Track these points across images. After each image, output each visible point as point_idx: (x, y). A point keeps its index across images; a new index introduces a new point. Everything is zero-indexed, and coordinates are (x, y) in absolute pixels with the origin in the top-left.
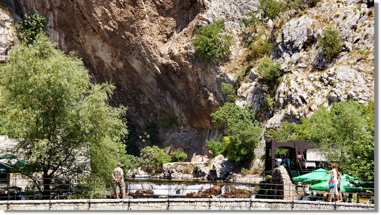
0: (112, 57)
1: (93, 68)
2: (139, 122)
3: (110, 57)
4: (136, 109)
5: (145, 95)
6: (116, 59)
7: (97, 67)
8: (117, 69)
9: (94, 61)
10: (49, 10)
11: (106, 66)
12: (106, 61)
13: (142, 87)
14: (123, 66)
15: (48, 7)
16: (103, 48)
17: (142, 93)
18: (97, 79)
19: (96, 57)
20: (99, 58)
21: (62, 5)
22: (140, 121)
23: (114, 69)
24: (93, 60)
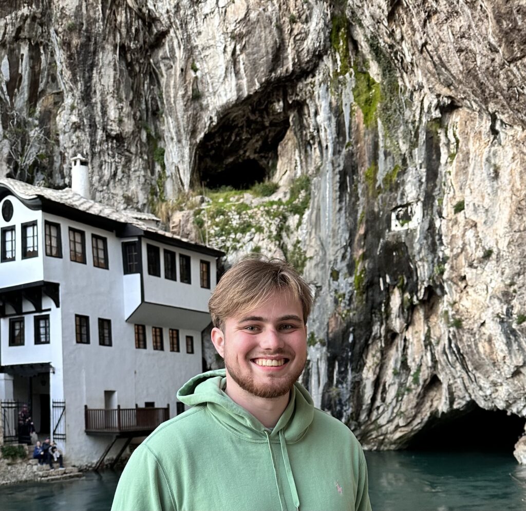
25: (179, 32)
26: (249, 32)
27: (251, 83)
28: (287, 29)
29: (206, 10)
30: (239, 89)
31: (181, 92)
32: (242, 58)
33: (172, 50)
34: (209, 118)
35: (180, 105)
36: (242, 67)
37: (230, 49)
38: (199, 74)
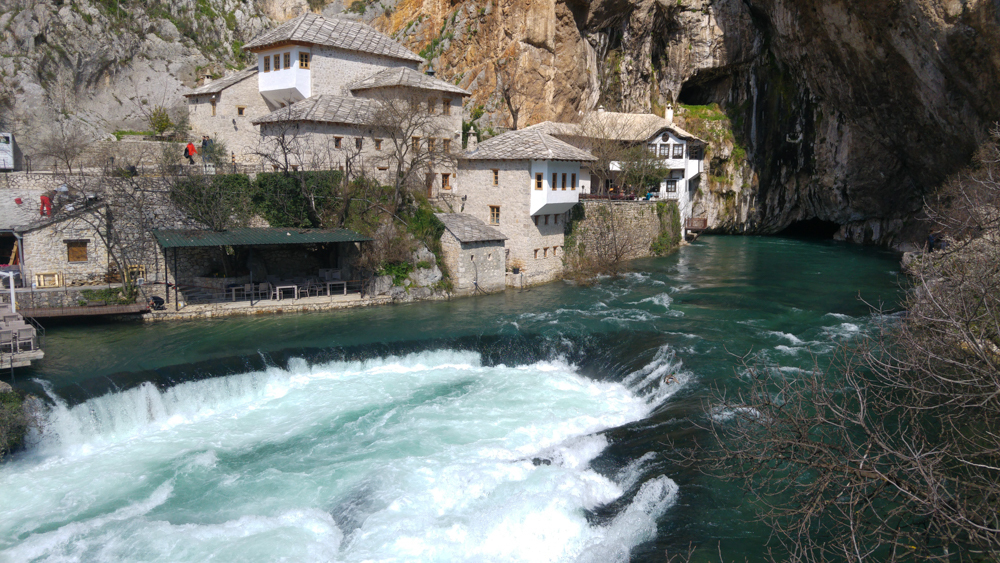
0: (866, 39)
1: (843, 65)
3: (862, 40)
4: (919, 136)
5: (924, 108)
6: (871, 43)
7: (849, 62)
8: (878, 62)
9: (843, 52)
11: (860, 57)
12: (858, 49)
13: (918, 91)
14: (885, 55)
16: (851, 25)
17: (920, 104)
18: (852, 84)
19: (845, 45)
20: (848, 44)
22: (926, 157)
23: (872, 62)
24: (841, 50)
25: (687, 33)
26: (724, 41)
27: (722, 62)
28: (743, 44)
29: (703, 25)
30: (714, 63)
31: (683, 59)
32: (718, 51)
33: (680, 38)
34: (694, 72)
35: (682, 65)
36: (718, 55)
37: (713, 46)
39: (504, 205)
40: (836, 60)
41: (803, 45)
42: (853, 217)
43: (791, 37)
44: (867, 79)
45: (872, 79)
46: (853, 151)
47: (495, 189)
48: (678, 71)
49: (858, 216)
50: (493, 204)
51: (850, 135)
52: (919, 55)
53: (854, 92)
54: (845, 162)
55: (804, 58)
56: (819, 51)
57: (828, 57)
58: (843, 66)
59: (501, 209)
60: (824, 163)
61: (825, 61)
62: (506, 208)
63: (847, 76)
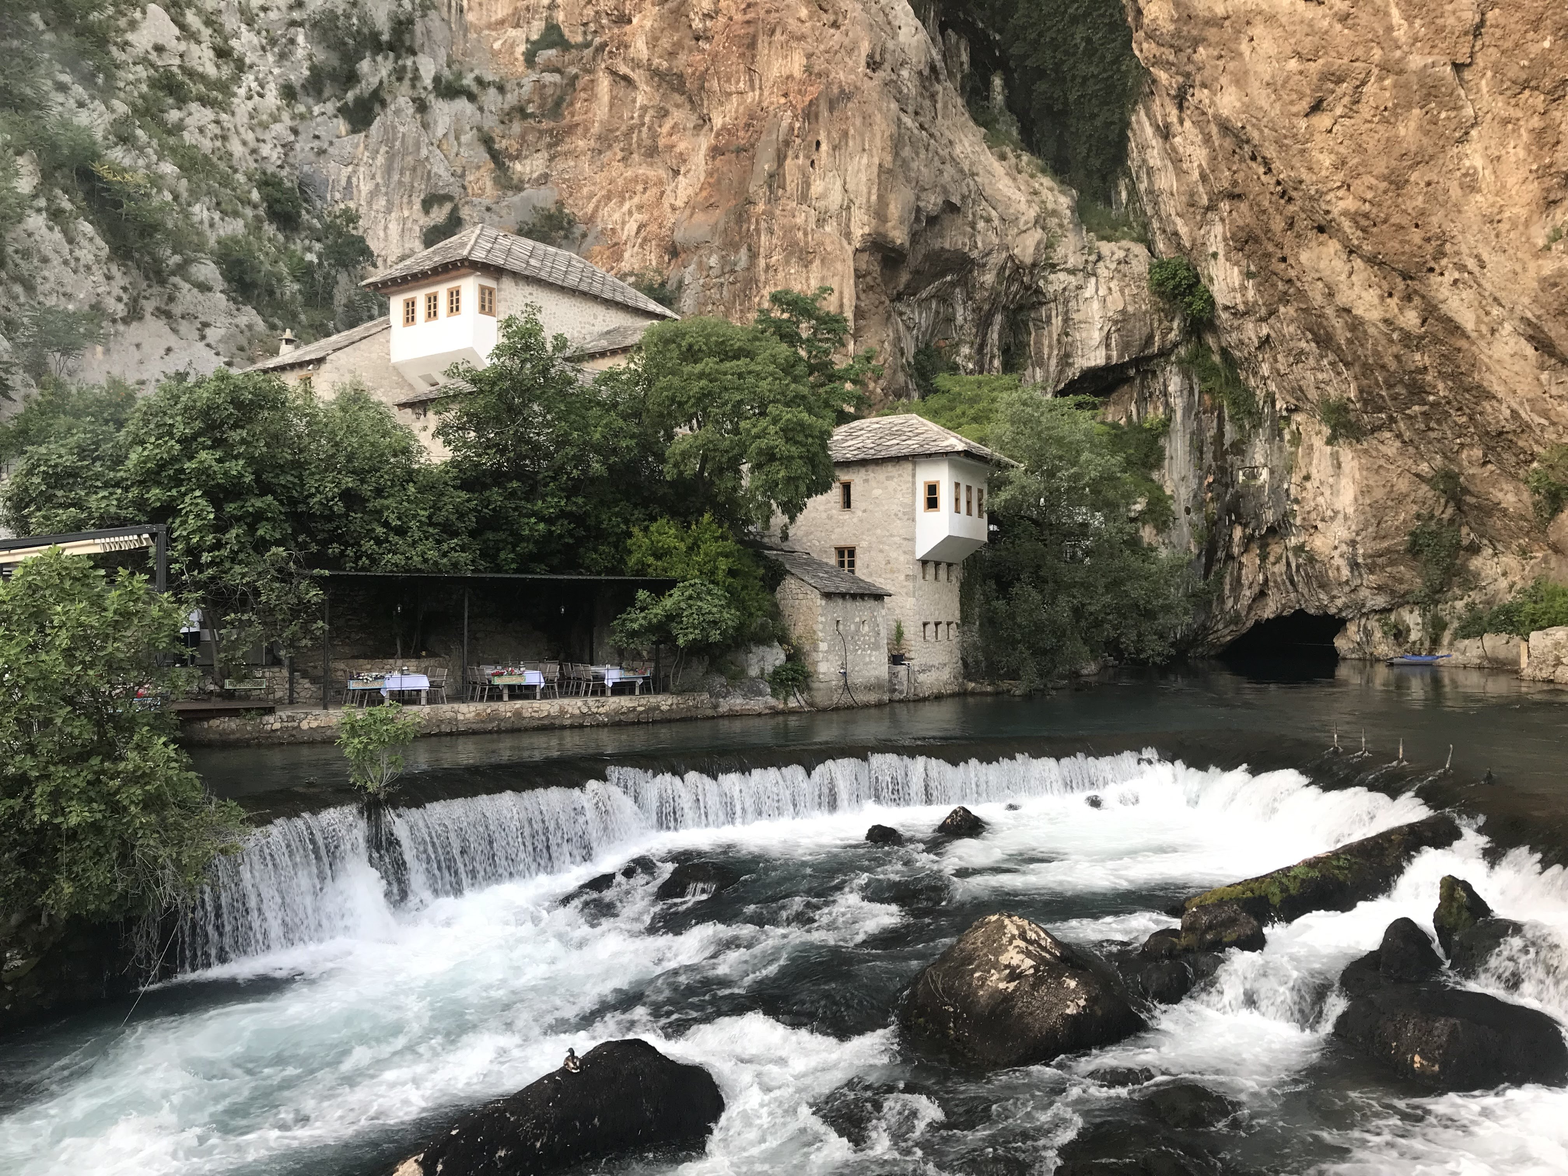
0: (1382, 298)
1: (1339, 347)
2: (1500, 495)
3: (1376, 301)
4: (1485, 455)
5: (1500, 401)
6: (1393, 302)
7: (1350, 341)
8: (1406, 335)
9: (1338, 325)
10: (1208, 209)
11: (1372, 331)
12: (1367, 316)
13: (1487, 375)
14: (1418, 321)
15: (1205, 201)
16: (1354, 277)
17: (1491, 396)
18: (1356, 378)
20: (1348, 311)
21: (1235, 183)
22: (1501, 490)
23: (1395, 336)
24: (1334, 321)
25: (1061, 308)
26: (1124, 320)
27: (1120, 356)
28: (1156, 324)
29: (1087, 295)
30: (1108, 358)
31: (1055, 352)
32: (1114, 336)
33: (1049, 317)
34: (1073, 373)
35: (1054, 362)
36: (1113, 344)
37: (1106, 329)
38: (1070, 339)
39: (864, 544)
40: (1324, 341)
41: (1262, 320)
42: (1369, 604)
43: (1241, 307)
44: (1383, 367)
45: (1393, 365)
46: (1365, 491)
47: (846, 516)
48: (1048, 371)
49: (1380, 601)
50: (842, 544)
51: (1355, 463)
52: (1487, 313)
53: (1361, 391)
54: (1350, 510)
55: (1265, 342)
56: (1292, 329)
57: (1310, 336)
58: (1338, 350)
59: (858, 551)
60: (1313, 515)
61: (1303, 344)
62: (869, 549)
63: (1347, 365)
